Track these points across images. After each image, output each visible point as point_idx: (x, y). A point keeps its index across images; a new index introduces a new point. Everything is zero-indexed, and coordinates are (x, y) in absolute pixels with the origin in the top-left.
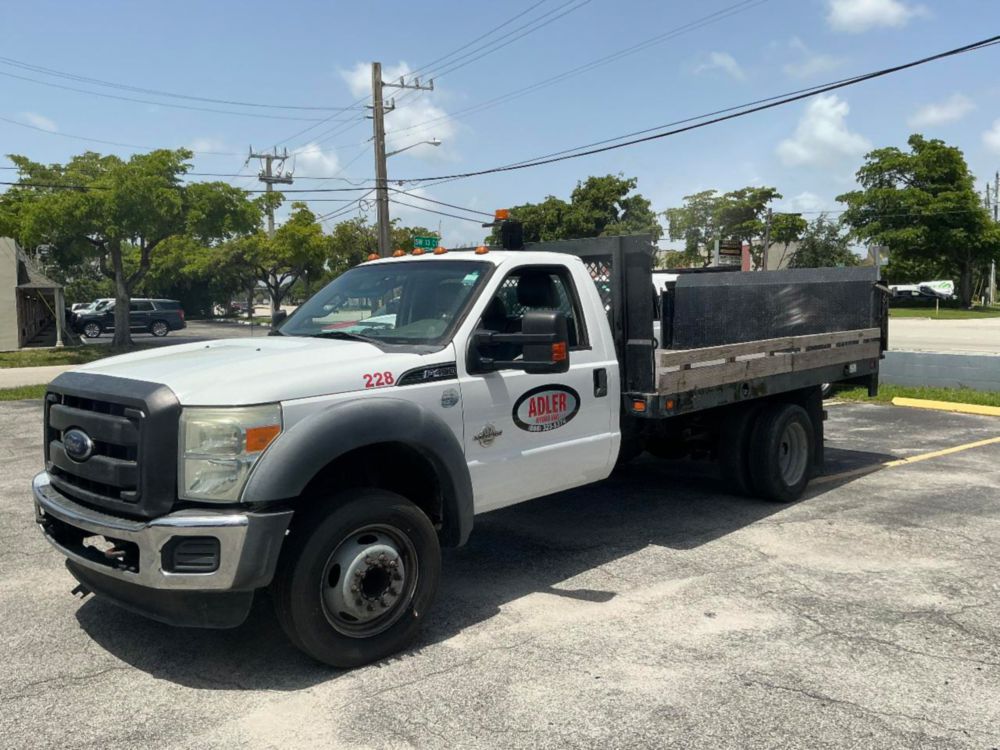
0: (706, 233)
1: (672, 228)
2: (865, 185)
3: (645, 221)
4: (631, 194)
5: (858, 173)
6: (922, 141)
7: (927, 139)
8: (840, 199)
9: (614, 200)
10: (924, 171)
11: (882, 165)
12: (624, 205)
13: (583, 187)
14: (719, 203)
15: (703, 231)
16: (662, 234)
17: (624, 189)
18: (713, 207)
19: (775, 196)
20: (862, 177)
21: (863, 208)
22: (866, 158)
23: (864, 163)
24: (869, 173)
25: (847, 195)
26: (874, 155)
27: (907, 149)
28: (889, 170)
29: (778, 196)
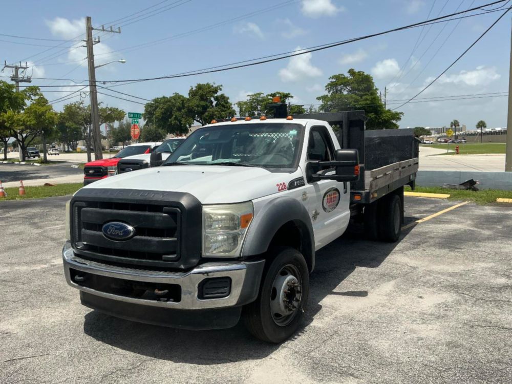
0: (258, 114)
1: (241, 111)
2: (329, 92)
3: (227, 107)
4: (219, 93)
5: (326, 86)
6: (354, 72)
7: (356, 70)
8: (318, 99)
9: (211, 96)
10: (356, 85)
11: (337, 83)
12: (216, 99)
13: (194, 89)
14: (264, 100)
15: (256, 113)
16: (236, 114)
17: (216, 91)
18: (262, 101)
19: (290, 97)
20: (328, 88)
21: (329, 103)
22: (330, 79)
23: (329, 81)
24: (331, 86)
25: (322, 97)
26: (334, 77)
27: (347, 75)
28: (340, 85)
29: (292, 97)
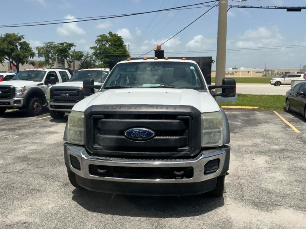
0: (51, 56)
1: (39, 53)
2: (97, 45)
3: (28, 50)
4: (22, 40)
5: (96, 41)
6: (112, 34)
7: (113, 33)
8: (91, 48)
9: (17, 42)
10: (114, 43)
11: (102, 39)
12: (20, 44)
13: (3, 36)
14: (55, 47)
15: (50, 55)
16: (35, 55)
17: (20, 38)
18: (53, 47)
19: (73, 46)
20: (97, 42)
21: (98, 51)
22: (97, 37)
23: (97, 38)
25: (93, 47)
26: (100, 36)
27: (108, 35)
28: (104, 41)
29: (75, 46)
